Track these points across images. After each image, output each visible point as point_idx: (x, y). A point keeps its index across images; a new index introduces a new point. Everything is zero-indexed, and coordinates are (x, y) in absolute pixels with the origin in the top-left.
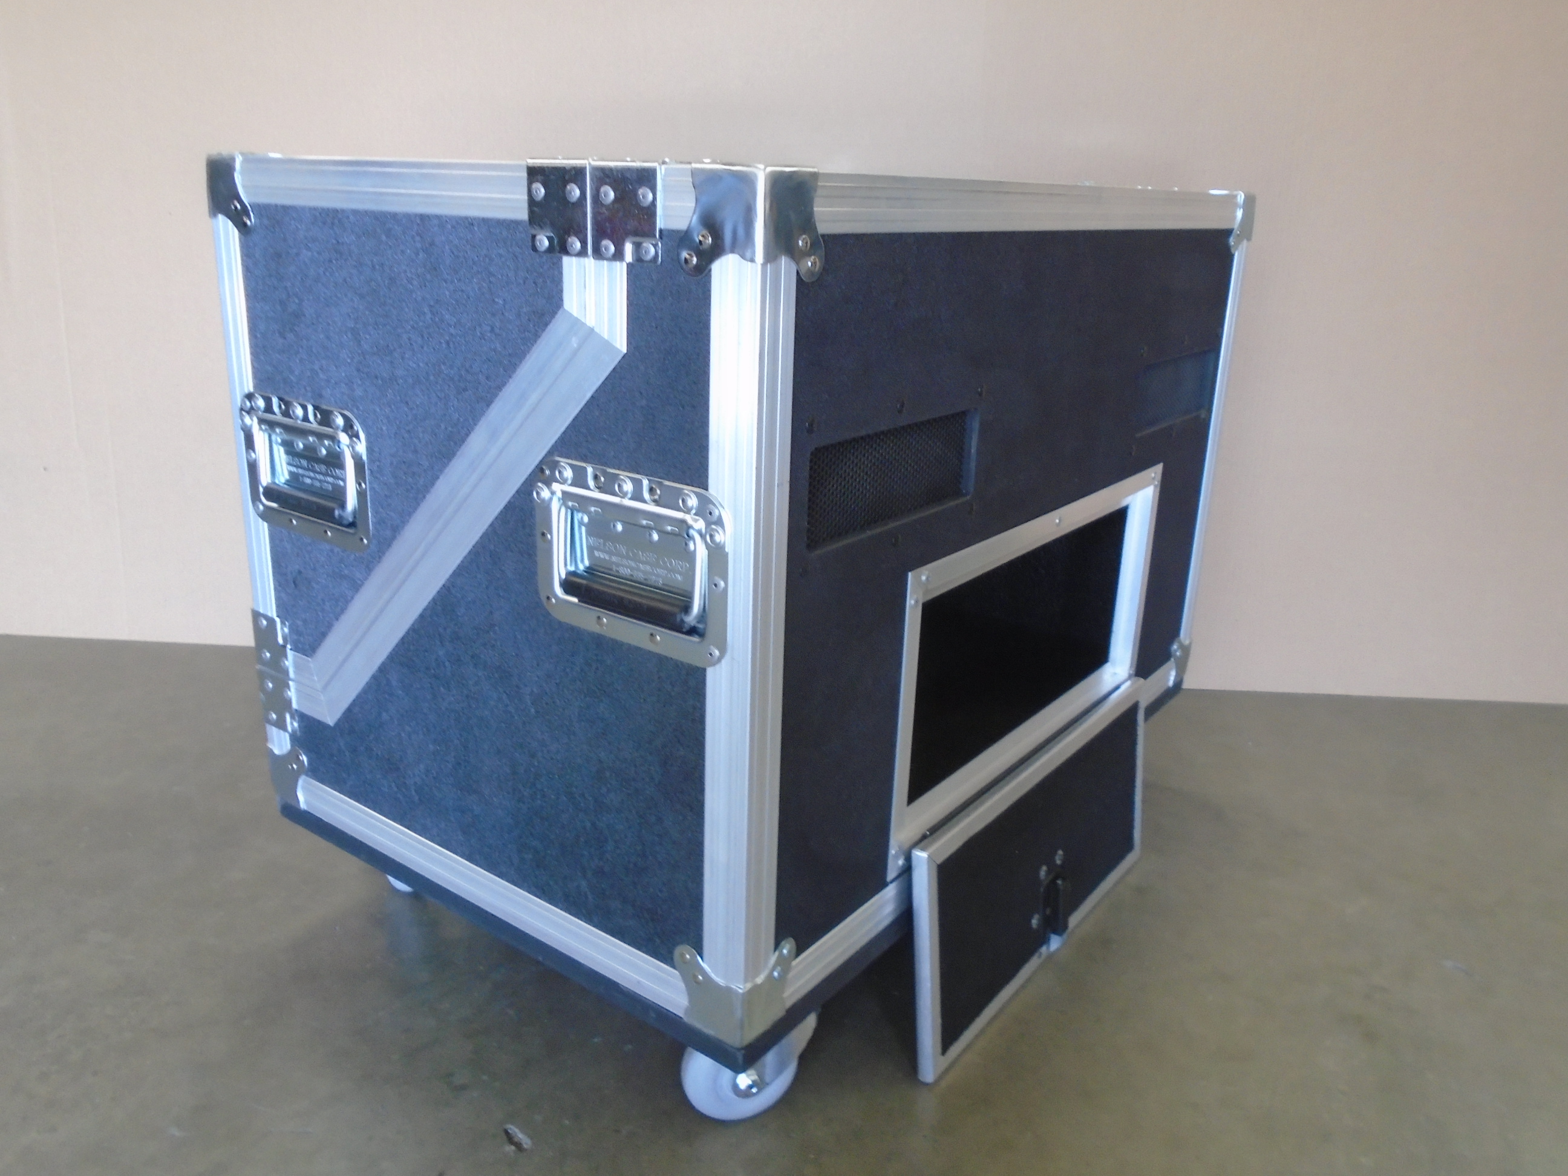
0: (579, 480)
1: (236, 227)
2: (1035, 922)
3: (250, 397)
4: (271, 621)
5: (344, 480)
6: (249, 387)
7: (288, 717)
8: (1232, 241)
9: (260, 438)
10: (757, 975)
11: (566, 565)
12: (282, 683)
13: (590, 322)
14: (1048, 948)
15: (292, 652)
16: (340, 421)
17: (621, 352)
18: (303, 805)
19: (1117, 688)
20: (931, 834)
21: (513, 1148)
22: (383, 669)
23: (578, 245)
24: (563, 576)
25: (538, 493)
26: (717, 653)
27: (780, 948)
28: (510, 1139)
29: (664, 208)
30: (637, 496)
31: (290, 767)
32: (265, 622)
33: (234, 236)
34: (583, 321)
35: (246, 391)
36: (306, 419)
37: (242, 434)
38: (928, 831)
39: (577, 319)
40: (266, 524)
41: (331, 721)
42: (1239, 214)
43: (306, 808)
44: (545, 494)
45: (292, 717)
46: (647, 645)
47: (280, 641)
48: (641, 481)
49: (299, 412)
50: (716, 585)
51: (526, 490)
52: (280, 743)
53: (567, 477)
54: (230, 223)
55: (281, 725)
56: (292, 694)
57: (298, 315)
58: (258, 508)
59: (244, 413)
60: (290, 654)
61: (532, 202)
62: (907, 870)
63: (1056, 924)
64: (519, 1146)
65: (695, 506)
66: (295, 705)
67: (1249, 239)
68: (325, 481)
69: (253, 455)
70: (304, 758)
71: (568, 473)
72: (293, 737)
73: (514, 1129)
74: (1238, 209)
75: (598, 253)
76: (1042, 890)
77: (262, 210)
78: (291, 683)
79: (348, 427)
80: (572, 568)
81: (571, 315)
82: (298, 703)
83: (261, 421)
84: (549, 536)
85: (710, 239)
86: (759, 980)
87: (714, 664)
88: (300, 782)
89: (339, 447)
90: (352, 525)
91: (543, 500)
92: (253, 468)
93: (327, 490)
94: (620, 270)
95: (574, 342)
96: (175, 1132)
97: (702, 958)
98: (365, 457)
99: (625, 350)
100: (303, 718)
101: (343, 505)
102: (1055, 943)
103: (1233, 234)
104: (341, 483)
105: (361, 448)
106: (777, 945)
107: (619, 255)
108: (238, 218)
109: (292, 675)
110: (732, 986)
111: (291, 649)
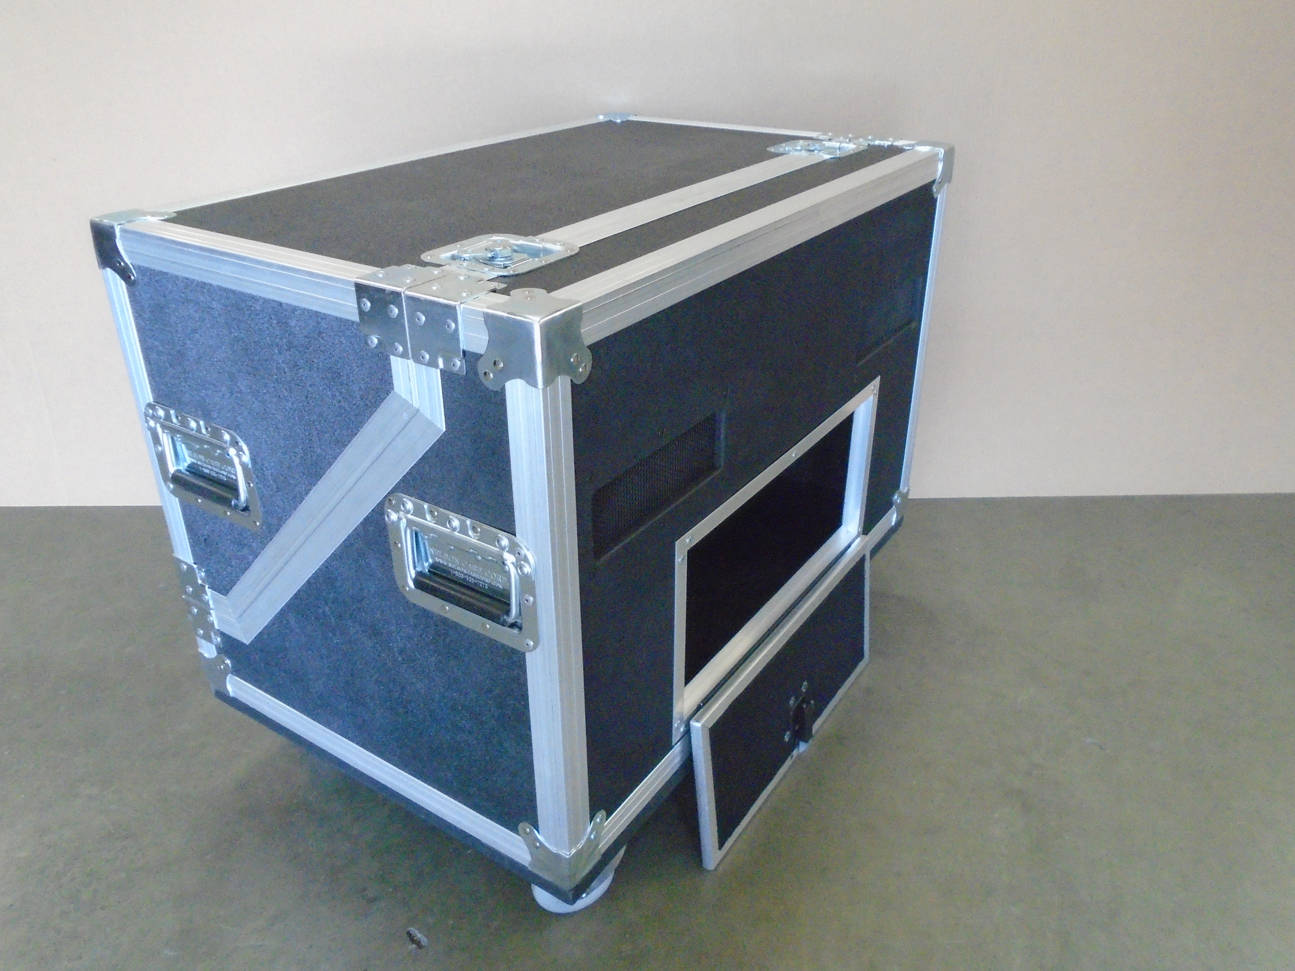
0: (419, 512)
1: (123, 280)
2: (787, 738)
3: (149, 405)
4: (190, 567)
5: (236, 475)
6: (150, 399)
7: (212, 634)
8: (934, 189)
9: (165, 439)
10: (578, 841)
11: (415, 567)
12: (205, 611)
13: (416, 404)
14: (798, 750)
15: (210, 590)
16: (227, 437)
17: (441, 430)
18: (231, 694)
19: (849, 546)
20: (704, 704)
21: (414, 946)
22: (283, 612)
23: (401, 349)
24: (414, 576)
25: (388, 516)
26: (532, 643)
27: (594, 819)
28: (412, 938)
29: (465, 336)
30: (463, 530)
31: (218, 667)
32: (185, 567)
33: (122, 287)
34: (411, 402)
35: (148, 402)
36: (199, 429)
37: (149, 432)
38: (701, 702)
39: (404, 400)
40: (177, 499)
41: (247, 641)
42: (940, 166)
43: (233, 696)
44: (394, 517)
45: (215, 634)
46: (479, 630)
47: (200, 582)
48: (465, 522)
49: (193, 424)
50: (527, 600)
51: (379, 511)
52: (208, 651)
53: (409, 509)
54: (117, 277)
55: (208, 638)
56: (213, 618)
57: (181, 354)
58: (169, 487)
59: (148, 418)
60: (208, 591)
61: (361, 312)
62: (688, 732)
63: (802, 733)
64: (419, 944)
65: (507, 545)
66: (217, 627)
67: (949, 181)
68: (220, 474)
69: (160, 448)
70: (228, 662)
71: (410, 506)
72: (219, 649)
73: (414, 931)
74: (940, 162)
75: (418, 359)
76: (792, 713)
77: (142, 270)
78: (211, 611)
79: (235, 443)
80: (419, 569)
81: (401, 397)
82: (218, 625)
83: (163, 427)
84: (400, 545)
85: (502, 364)
86: (580, 846)
87: (530, 651)
88: (228, 678)
89: (228, 455)
90: (246, 509)
91: (393, 522)
92: (161, 458)
93: (222, 480)
94: (436, 374)
95: (405, 416)
96: (168, 952)
97: (538, 832)
98: (250, 466)
99: (444, 430)
100: (223, 635)
101: (237, 497)
102: (802, 747)
103: (936, 182)
104: (234, 478)
105: (246, 458)
106: (592, 818)
107: (433, 364)
108: (124, 273)
109: (212, 606)
110: (561, 853)
111: (209, 588)
